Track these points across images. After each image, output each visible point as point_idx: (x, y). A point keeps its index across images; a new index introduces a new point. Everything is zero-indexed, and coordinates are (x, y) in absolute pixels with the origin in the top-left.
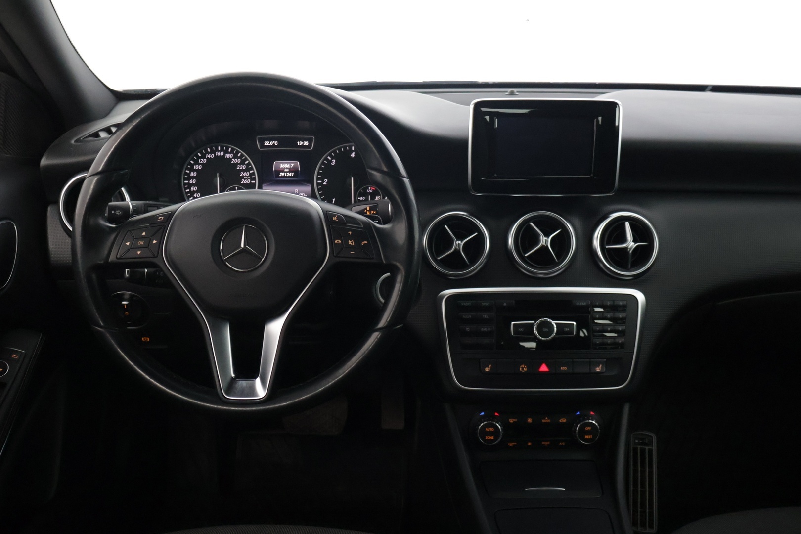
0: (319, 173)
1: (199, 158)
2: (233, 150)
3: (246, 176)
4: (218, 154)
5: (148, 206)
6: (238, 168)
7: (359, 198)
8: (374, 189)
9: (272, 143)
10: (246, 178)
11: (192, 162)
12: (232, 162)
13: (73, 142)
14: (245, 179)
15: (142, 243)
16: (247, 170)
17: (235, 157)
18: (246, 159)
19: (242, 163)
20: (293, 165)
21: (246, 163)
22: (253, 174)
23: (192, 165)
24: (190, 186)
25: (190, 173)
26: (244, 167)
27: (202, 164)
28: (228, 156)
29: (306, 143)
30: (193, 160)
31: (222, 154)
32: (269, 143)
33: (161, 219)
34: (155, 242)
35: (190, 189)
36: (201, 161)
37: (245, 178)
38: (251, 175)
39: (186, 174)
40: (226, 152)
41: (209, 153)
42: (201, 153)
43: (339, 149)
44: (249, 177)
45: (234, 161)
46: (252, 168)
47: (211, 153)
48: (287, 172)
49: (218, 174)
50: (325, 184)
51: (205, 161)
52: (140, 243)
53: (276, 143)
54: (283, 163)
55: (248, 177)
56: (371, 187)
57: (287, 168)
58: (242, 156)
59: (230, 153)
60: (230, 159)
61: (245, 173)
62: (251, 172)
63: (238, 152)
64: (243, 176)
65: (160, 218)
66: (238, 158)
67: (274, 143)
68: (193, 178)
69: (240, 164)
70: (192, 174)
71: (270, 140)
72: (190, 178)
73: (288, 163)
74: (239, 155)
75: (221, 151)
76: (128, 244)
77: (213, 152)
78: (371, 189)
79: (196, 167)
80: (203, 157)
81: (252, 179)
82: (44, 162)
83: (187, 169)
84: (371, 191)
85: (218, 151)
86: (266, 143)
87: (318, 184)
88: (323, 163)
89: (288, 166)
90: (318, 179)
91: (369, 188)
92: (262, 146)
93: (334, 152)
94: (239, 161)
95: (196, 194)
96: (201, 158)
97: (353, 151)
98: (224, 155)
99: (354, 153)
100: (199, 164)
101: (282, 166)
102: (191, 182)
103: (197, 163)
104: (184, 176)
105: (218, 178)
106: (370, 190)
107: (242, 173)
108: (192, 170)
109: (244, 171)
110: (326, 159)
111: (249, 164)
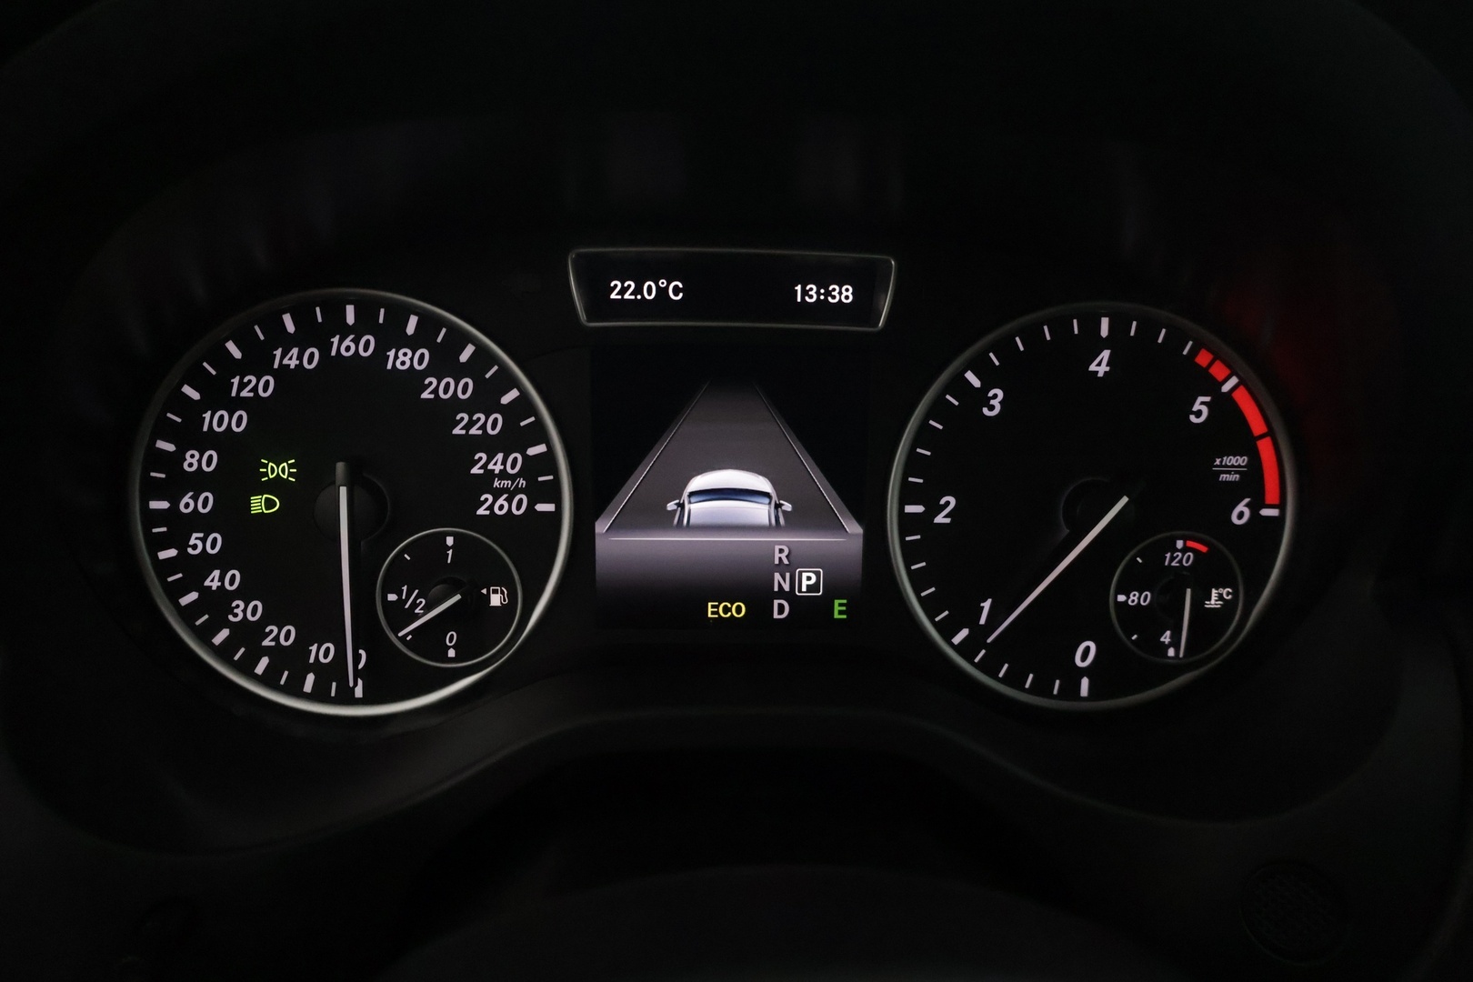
0: (913, 464)
1: (229, 367)
2: (429, 325)
3: (503, 475)
4: (344, 347)
6: (457, 431)
7: (1121, 598)
8: (1203, 549)
9: (650, 290)
10: (507, 483)
11: (193, 392)
12: (426, 395)
14: (497, 494)
16: (512, 440)
17: (444, 363)
18: (507, 379)
19: (485, 399)
21: (506, 399)
22: (547, 462)
23: (192, 412)
24: (180, 527)
25: (179, 457)
26: (494, 424)
27: (252, 405)
28: (402, 359)
29: (844, 294)
30: (198, 379)
31: (366, 346)
32: (638, 290)
35: (182, 545)
36: (242, 386)
37: (497, 483)
38: (533, 467)
39: (157, 459)
40: (391, 337)
41: (287, 342)
42: (245, 340)
43: (1032, 335)
44: (522, 483)
45: (439, 388)
46: (538, 434)
47: (302, 341)
49: (340, 466)
50: (940, 519)
51: (265, 386)
53: (674, 290)
55: (513, 478)
56: (1185, 539)
58: (484, 359)
59: (413, 343)
60: (414, 379)
61: (500, 456)
62: (536, 450)
63: (457, 338)
64: (490, 475)
66: (458, 372)
67: (662, 292)
68: (198, 482)
69: (470, 407)
71: (640, 272)
72: (179, 483)
74: (464, 357)
75: (358, 331)
77: (311, 335)
78: (1185, 550)
79: (215, 421)
80: (257, 361)
81: (537, 493)
83: (169, 432)
84: (1188, 560)
85: (344, 331)
86: (621, 290)
87: (907, 523)
88: (938, 408)
90: (908, 495)
91: (1180, 544)
92: (599, 301)
93: (1005, 348)
94: (464, 388)
95: (216, 573)
96: (242, 368)
97: (1101, 344)
98: (380, 354)
99: (1106, 354)
100: (233, 405)
102: (187, 504)
103: (218, 396)
104: (146, 471)
105: (343, 491)
106: (1181, 555)
107: (481, 456)
108: (193, 437)
109: (490, 445)
110: (960, 385)
111: (524, 405)
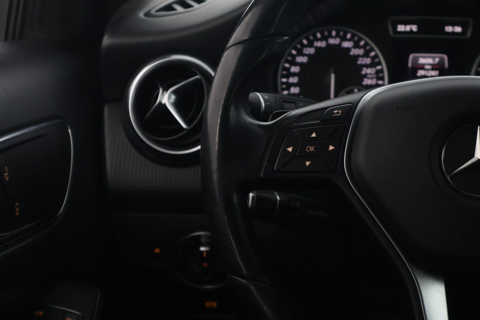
1: (304, 46)
2: (353, 36)
3: (370, 74)
4: (332, 41)
5: (284, 101)
6: (359, 62)
9: (408, 28)
10: (371, 76)
11: (294, 52)
12: (352, 53)
13: (141, 15)
14: (368, 78)
15: (312, 149)
16: (372, 65)
17: (357, 46)
18: (372, 50)
19: (366, 55)
20: (437, 60)
21: (372, 54)
22: (381, 71)
23: (294, 57)
24: (289, 86)
25: (290, 68)
26: (368, 61)
27: (309, 56)
28: (346, 44)
29: (458, 29)
30: (296, 49)
31: (337, 41)
32: (405, 28)
33: (338, 113)
34: (331, 148)
35: (289, 90)
36: (306, 51)
37: (369, 76)
38: (378, 72)
39: (285, 69)
40: (343, 39)
41: (318, 40)
42: (308, 39)
44: (375, 76)
45: (355, 52)
46: (379, 63)
47: (321, 39)
48: (428, 70)
51: (311, 51)
52: (309, 149)
53: (414, 28)
54: (423, 57)
55: (373, 74)
57: (429, 64)
58: (366, 44)
59: (349, 40)
60: (348, 50)
61: (369, 69)
62: (379, 67)
63: (360, 39)
64: (367, 74)
65: (336, 112)
66: (360, 47)
67: (411, 28)
68: (294, 75)
69: (363, 56)
70: (295, 69)
71: (405, 23)
72: (290, 75)
73: (430, 57)
74: (362, 44)
75: (335, 37)
76: (290, 149)
77: (324, 38)
79: (300, 59)
80: (310, 45)
81: (379, 78)
82: (106, 41)
83: (287, 61)
85: (332, 37)
86: (401, 28)
89: (430, 61)
92: (396, 31)
94: (361, 52)
96: (306, 46)
98: (341, 44)
100: (304, 55)
101: (422, 61)
102: (291, 80)
103: (300, 53)
104: (282, 71)
105: (332, 75)
107: (365, 69)
108: (293, 63)
109: (367, 66)
111: (376, 56)
